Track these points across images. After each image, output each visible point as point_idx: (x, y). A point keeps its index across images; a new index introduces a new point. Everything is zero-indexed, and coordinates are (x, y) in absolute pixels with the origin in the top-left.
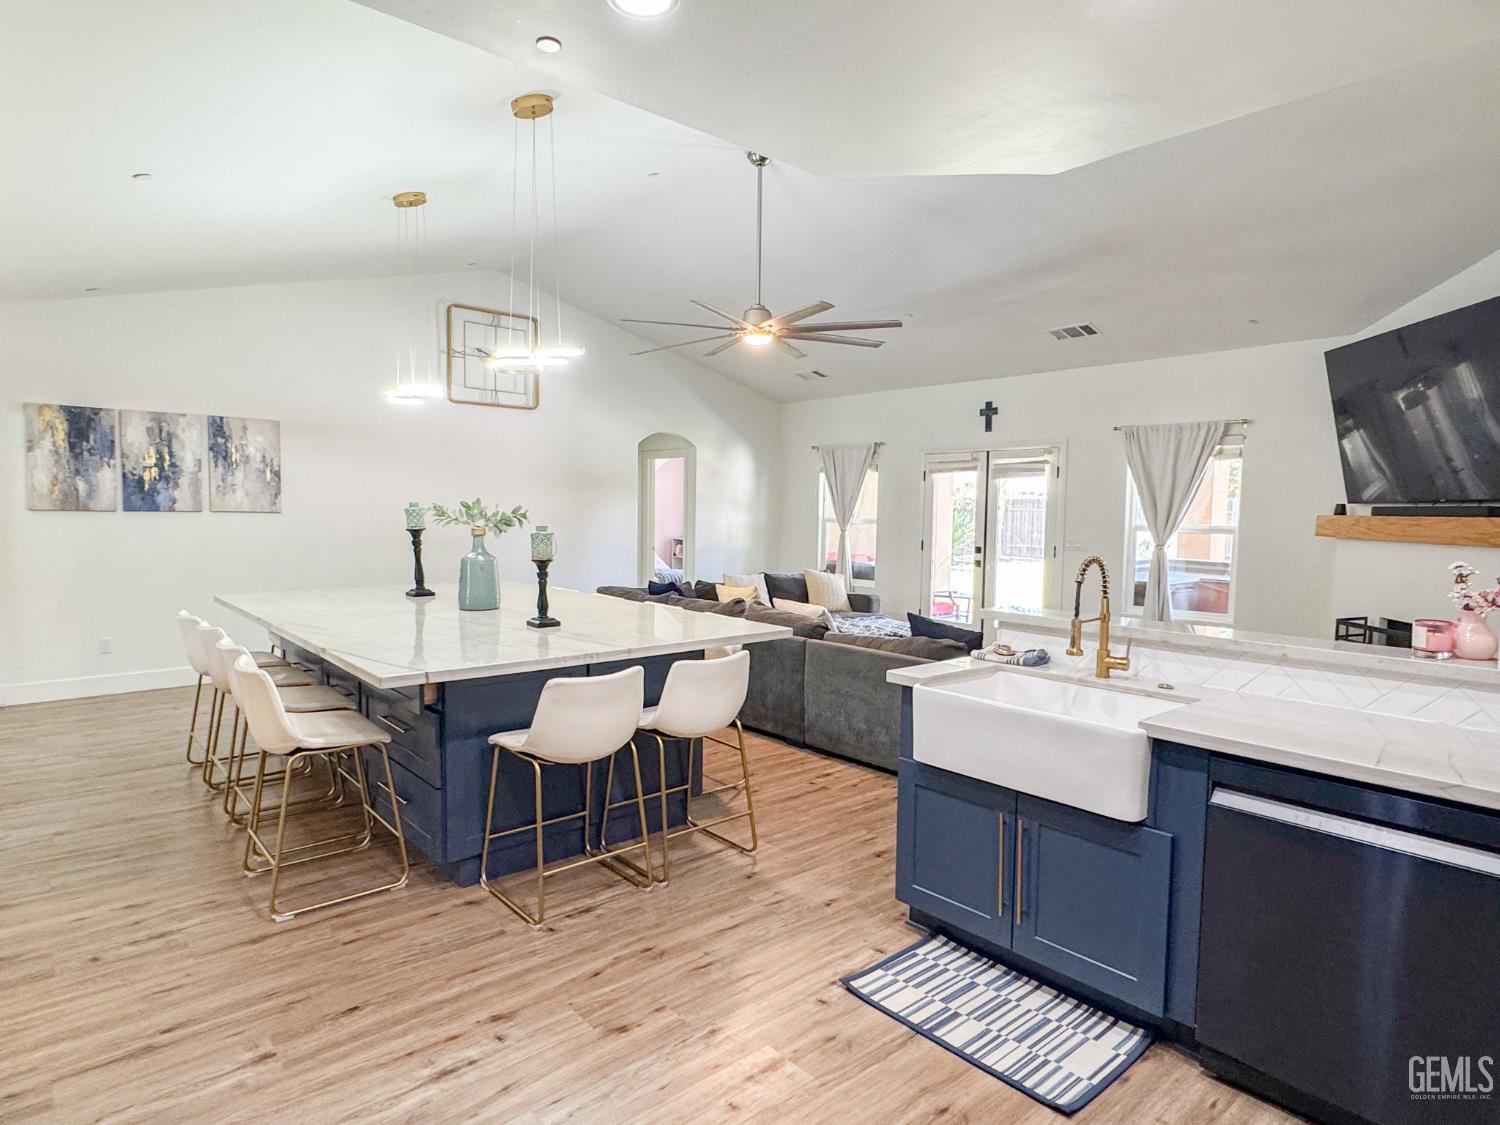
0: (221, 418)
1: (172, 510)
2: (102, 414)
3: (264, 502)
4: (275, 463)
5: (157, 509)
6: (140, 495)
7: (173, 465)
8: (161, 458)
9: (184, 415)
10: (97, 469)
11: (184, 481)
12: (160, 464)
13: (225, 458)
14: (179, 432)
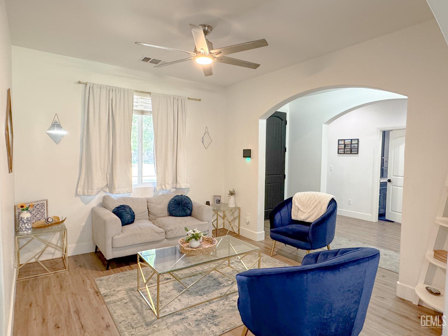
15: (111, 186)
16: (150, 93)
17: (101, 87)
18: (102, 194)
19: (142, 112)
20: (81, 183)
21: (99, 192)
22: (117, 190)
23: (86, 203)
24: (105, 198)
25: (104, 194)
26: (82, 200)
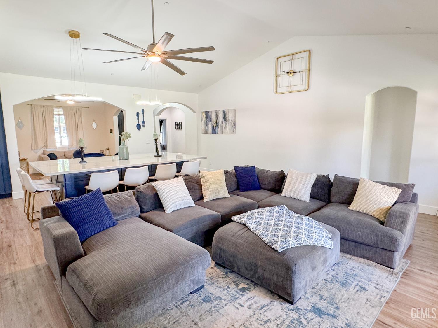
0: (225, 110)
1: (218, 133)
2: (209, 112)
3: (232, 131)
4: (234, 121)
5: (216, 133)
6: (214, 131)
7: (218, 123)
8: (216, 122)
9: (220, 110)
10: (209, 125)
11: (219, 126)
12: (216, 123)
13: (225, 120)
14: (219, 115)
15: (46, 146)
16: (61, 106)
17: (38, 106)
18: (43, 149)
19: (59, 115)
20: (33, 145)
21: (41, 148)
22: (49, 148)
23: (36, 153)
24: (44, 151)
25: (44, 149)
26: (34, 152)
